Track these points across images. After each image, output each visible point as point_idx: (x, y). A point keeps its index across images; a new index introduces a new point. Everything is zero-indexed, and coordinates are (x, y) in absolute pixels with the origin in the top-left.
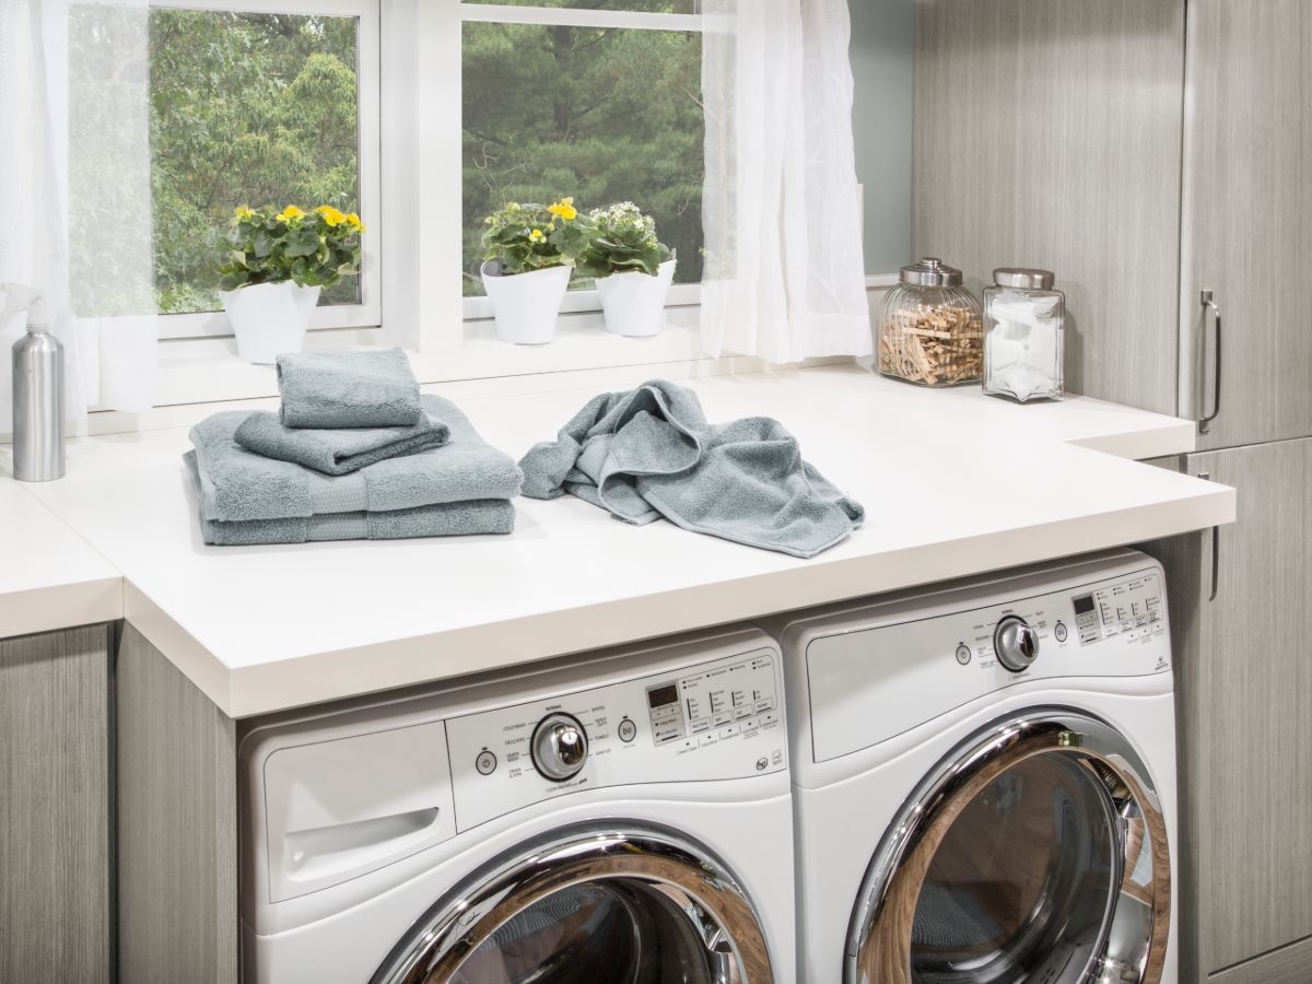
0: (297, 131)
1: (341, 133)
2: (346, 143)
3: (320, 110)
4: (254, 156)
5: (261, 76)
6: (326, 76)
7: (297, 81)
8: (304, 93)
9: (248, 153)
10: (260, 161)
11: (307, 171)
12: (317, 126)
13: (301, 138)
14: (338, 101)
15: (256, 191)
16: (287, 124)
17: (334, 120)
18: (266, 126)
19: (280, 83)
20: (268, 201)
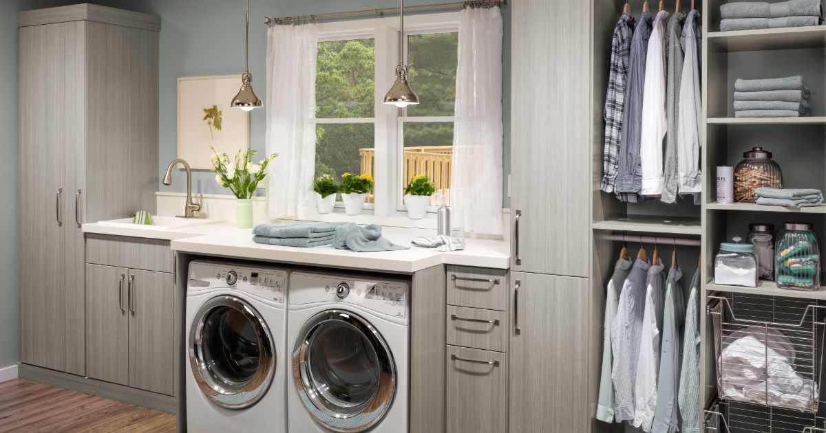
0: (342, 71)
1: (362, 71)
2: (364, 75)
3: (353, 63)
4: (323, 80)
5: (326, 51)
6: (354, 50)
7: (341, 52)
8: (345, 56)
9: (321, 79)
10: (326, 82)
11: (346, 85)
12: (350, 69)
13: (343, 73)
14: (360, 59)
15: (324, 93)
16: (337, 68)
17: (358, 66)
18: (328, 69)
19: (334, 53)
20: (329, 97)
